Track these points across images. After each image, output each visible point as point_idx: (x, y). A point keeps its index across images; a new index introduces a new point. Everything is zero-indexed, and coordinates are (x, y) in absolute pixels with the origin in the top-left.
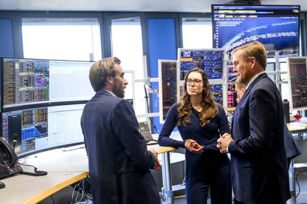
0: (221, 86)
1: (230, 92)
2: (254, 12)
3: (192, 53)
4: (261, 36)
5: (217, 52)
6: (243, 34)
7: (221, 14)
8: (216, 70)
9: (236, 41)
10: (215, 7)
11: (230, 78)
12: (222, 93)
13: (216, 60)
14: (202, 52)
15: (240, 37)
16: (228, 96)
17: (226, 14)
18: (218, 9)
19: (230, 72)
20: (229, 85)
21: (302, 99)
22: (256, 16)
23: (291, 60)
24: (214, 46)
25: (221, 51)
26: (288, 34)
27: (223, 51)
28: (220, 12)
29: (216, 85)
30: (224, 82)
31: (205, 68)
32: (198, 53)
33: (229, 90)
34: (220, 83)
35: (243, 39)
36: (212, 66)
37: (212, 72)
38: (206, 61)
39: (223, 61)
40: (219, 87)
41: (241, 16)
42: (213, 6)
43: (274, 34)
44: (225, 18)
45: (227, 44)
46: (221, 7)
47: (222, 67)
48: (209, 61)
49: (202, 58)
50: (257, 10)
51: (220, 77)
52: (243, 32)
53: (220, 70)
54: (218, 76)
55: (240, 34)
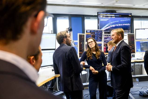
0: (101, 44)
1: (105, 47)
2: (114, 15)
3: (90, 31)
4: (116, 25)
5: (100, 31)
6: (109, 24)
7: (101, 16)
8: (99, 38)
9: (107, 27)
10: (99, 13)
11: (105, 41)
12: (101, 47)
13: (99, 34)
14: (94, 31)
15: (108, 25)
16: (104, 48)
17: (103, 16)
18: (100, 14)
19: (105, 39)
20: (104, 44)
21: (132, 50)
22: (115, 17)
23: (128, 35)
24: (98, 29)
25: (101, 31)
26: (127, 24)
27: (102, 31)
28: (101, 15)
29: (99, 44)
30: (102, 43)
31: (95, 37)
32: (93, 31)
33: (104, 46)
34: (101, 43)
35: (109, 26)
36: (98, 36)
37: (98, 39)
38: (96, 34)
39: (102, 35)
40: (100, 45)
41: (109, 17)
42: (98, 13)
43: (121, 24)
44: (102, 17)
45: (103, 28)
46: (101, 13)
47: (102, 37)
48: (97, 34)
49: (94, 33)
50: (115, 15)
51: (101, 41)
52: (109, 23)
53: (101, 38)
54: (100, 40)
55: (108, 24)
